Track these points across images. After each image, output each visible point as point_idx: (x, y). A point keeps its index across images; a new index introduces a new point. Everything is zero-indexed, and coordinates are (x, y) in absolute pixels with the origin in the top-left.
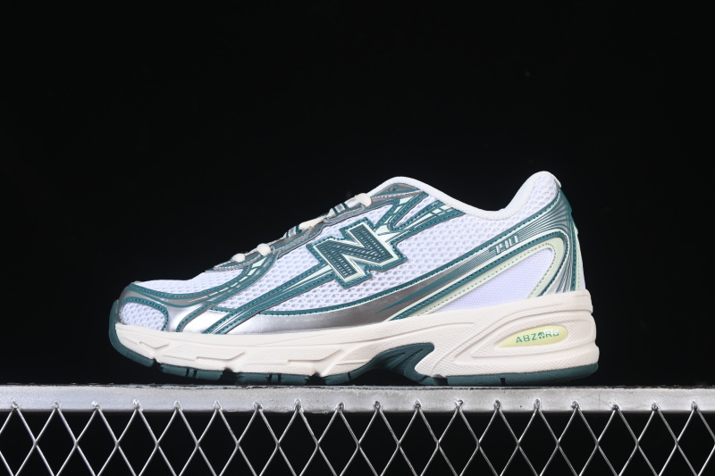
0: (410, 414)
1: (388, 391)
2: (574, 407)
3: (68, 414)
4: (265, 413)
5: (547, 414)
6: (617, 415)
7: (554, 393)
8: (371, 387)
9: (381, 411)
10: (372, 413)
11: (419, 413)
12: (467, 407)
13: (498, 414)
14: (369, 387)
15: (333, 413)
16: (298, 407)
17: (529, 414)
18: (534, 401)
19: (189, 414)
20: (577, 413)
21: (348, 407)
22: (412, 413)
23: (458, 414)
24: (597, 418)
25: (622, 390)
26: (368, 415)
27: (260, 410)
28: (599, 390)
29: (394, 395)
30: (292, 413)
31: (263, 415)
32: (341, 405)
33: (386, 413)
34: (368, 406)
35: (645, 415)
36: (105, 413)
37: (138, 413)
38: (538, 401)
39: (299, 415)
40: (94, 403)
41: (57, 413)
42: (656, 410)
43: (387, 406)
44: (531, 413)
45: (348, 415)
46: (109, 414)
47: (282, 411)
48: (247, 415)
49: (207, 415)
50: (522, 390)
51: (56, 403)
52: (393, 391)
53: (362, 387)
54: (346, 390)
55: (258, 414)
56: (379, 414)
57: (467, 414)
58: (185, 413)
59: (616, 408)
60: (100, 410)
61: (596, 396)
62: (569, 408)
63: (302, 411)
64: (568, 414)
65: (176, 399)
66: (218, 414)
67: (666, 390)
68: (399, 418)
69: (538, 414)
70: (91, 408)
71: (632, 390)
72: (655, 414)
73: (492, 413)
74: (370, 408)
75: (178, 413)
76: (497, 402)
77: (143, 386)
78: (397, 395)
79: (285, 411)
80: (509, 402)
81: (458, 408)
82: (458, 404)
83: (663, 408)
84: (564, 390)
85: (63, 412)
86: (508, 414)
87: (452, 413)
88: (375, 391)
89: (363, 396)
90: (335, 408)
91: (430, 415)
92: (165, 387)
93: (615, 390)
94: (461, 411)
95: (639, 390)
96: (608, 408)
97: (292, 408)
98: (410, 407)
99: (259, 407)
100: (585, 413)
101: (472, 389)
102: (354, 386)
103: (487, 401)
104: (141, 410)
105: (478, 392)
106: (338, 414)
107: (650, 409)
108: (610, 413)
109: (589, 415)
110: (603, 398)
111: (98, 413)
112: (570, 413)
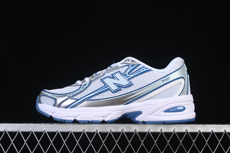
0: (133, 133)
1: (126, 125)
2: (186, 131)
3: (23, 133)
4: (86, 132)
5: (178, 133)
6: (200, 133)
7: (179, 126)
8: (121, 124)
9: (124, 132)
10: (121, 133)
11: (136, 133)
12: (151, 131)
13: (162, 133)
14: (120, 124)
15: (108, 132)
16: (97, 131)
17: (171, 133)
18: (173, 129)
19: (62, 133)
20: (187, 133)
21: (113, 131)
22: (134, 133)
23: (149, 133)
24: (194, 134)
25: (201, 125)
26: (119, 133)
27: (85, 132)
28: (194, 125)
29: (128, 127)
30: (95, 132)
31: (86, 133)
32: (111, 130)
33: (125, 133)
34: (120, 130)
35: (209, 133)
36: (35, 132)
37: (45, 132)
38: (174, 129)
39: (97, 133)
40: (31, 129)
41: (19, 132)
42: (213, 132)
43: (125, 130)
44: (172, 133)
45: (113, 133)
46: (36, 133)
47: (92, 132)
48: (81, 133)
49: (68, 133)
50: (169, 125)
51: (19, 129)
52: (128, 125)
53: (118, 124)
54: (112, 125)
55: (84, 133)
56: (123, 133)
57: (151, 133)
58: (60, 132)
59: (200, 131)
60: (33, 132)
61: (193, 127)
62: (184, 131)
63: (98, 132)
64: (184, 133)
65: (58, 128)
66: (71, 133)
67: (216, 125)
68: (129, 134)
69: (174, 133)
70: (31, 131)
71: (205, 125)
72: (212, 133)
73: (159, 133)
74: (120, 131)
75: (58, 133)
76: (161, 129)
77: (47, 124)
78: (129, 126)
79: (93, 132)
80: (165, 129)
81: (149, 131)
82: (149, 130)
83: (215, 131)
84: (183, 125)
85: (21, 132)
86: (165, 133)
87: (147, 133)
88: (122, 125)
89: (118, 127)
90: (109, 131)
91: (139, 133)
92: (54, 124)
93: (199, 125)
94: (149, 132)
95: (207, 125)
96: (197, 131)
97: (95, 131)
98: (133, 131)
99: (84, 131)
100: (190, 133)
101: (153, 125)
102: (115, 124)
103: (158, 129)
104: (46, 132)
105: (155, 126)
106: (110, 133)
107: (211, 131)
108: (198, 133)
109: (191, 133)
110: (196, 128)
111: (32, 132)
112: (185, 133)
